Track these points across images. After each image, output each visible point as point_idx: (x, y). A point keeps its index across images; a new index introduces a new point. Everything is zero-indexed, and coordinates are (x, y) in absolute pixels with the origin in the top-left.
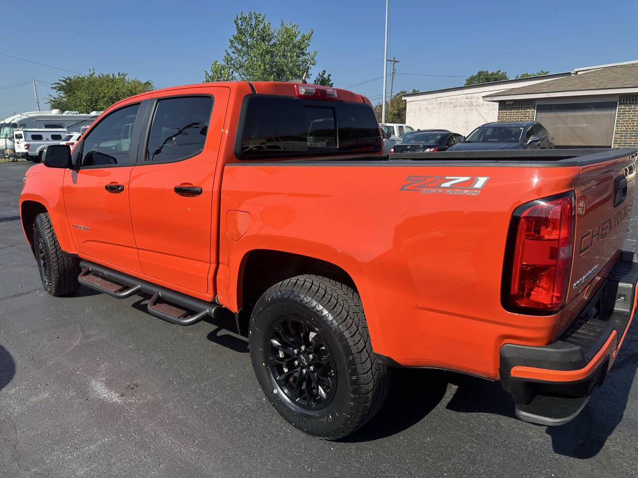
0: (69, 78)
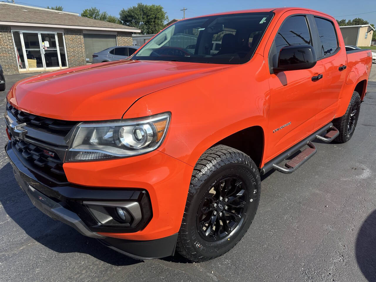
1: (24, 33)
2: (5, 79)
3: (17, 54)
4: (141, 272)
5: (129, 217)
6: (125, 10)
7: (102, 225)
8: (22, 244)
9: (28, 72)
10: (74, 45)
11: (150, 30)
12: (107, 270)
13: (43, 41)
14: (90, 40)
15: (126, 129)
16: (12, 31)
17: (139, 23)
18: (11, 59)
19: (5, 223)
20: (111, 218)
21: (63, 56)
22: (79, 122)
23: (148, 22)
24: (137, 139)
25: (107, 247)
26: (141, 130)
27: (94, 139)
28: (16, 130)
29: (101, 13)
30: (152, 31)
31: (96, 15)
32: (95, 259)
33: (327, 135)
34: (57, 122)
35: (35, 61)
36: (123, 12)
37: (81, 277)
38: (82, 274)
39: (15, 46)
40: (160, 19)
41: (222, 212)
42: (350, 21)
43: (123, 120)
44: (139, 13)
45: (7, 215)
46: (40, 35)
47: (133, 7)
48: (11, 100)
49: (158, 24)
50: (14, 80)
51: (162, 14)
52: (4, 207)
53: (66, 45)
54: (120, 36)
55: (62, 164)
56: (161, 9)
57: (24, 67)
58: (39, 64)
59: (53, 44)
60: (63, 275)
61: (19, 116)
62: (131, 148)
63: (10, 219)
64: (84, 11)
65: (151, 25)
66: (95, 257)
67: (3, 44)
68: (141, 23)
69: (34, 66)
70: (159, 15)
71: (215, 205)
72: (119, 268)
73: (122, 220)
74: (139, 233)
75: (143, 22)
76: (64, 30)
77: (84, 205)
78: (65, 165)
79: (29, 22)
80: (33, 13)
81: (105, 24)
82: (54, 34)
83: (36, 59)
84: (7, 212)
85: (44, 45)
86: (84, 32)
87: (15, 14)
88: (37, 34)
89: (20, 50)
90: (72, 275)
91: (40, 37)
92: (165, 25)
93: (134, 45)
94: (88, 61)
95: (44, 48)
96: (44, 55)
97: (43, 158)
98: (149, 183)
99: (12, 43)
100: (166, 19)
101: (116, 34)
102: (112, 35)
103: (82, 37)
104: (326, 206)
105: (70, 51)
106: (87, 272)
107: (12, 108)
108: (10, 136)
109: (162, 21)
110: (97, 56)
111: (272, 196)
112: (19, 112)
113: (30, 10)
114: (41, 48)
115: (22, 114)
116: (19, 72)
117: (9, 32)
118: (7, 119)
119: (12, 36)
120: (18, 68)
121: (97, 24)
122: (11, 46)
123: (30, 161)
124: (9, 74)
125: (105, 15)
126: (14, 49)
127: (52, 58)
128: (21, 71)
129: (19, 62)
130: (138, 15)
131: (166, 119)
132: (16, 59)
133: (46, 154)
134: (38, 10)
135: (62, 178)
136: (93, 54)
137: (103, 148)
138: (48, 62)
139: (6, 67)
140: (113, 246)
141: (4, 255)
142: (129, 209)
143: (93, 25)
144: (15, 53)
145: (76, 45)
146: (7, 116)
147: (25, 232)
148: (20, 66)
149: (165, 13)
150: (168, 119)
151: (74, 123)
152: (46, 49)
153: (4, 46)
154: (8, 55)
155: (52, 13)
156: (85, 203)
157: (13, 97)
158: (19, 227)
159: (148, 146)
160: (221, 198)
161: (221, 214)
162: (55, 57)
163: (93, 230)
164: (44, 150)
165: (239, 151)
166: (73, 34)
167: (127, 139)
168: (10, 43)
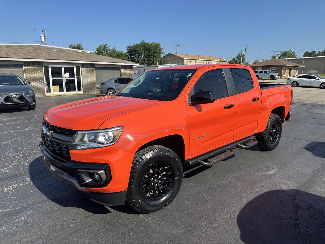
1: (51, 67)
2: (36, 101)
3: (45, 82)
4: (109, 217)
5: (100, 179)
6: (131, 45)
7: (87, 183)
8: (43, 202)
9: (52, 96)
10: (88, 75)
11: (150, 62)
12: (90, 216)
13: (65, 73)
14: (100, 72)
15: (101, 134)
16: (43, 66)
17: (141, 56)
18: (41, 86)
19: (34, 192)
20: (91, 180)
21: (79, 83)
22: (78, 130)
23: (148, 56)
24: (106, 139)
25: (90, 200)
26: (107, 134)
27: (86, 139)
28: (48, 134)
29: (111, 48)
30: (151, 62)
31: (107, 50)
32: (84, 211)
33: (247, 144)
34: (68, 130)
35: (58, 87)
36: (130, 47)
37: (75, 218)
38: (76, 217)
39: (44, 76)
40: (158, 53)
41: (157, 184)
42: (319, 52)
43: (99, 130)
44: (141, 49)
45: (35, 188)
46: (63, 68)
47: (137, 44)
48: (45, 119)
49: (156, 57)
50: (42, 101)
51: (160, 49)
52: (34, 183)
53: (82, 75)
54: (123, 68)
55: (69, 151)
56: (159, 45)
57: (49, 91)
58: (61, 89)
59: (72, 74)
60: (65, 217)
61: (50, 127)
62: (102, 143)
63: (37, 190)
64: (99, 47)
65: (150, 58)
66: (84, 210)
67: (36, 75)
68: (142, 56)
69: (57, 91)
70: (157, 50)
71: (152, 179)
72: (97, 215)
73: (97, 180)
74: (104, 188)
75: (145, 56)
76: (81, 64)
77: (78, 172)
78: (70, 151)
79: (56, 59)
80: (60, 52)
81: (112, 59)
82: (74, 67)
83: (59, 86)
84: (35, 186)
85: (66, 75)
86: (96, 66)
87: (47, 53)
88: (61, 68)
89: (48, 79)
90: (70, 217)
91: (63, 69)
92: (162, 58)
93: (136, 74)
94: (98, 87)
95: (65, 78)
96: (65, 83)
97: (60, 149)
98: (110, 161)
99: (42, 74)
100: (162, 53)
101: (120, 67)
102: (118, 68)
103: (94, 69)
104: (234, 189)
105: (85, 80)
106: (78, 216)
107: (46, 123)
108: (43, 138)
109: (159, 55)
110: (105, 84)
111: (202, 182)
112: (50, 125)
113: (58, 50)
114: (63, 78)
115: (52, 126)
116: (45, 96)
117: (41, 66)
118: (42, 129)
119: (43, 69)
120: (45, 92)
121: (106, 59)
122: (41, 76)
123: (53, 151)
124: (38, 97)
125: (114, 50)
126: (44, 78)
127: (71, 85)
128: (47, 94)
129: (46, 88)
130: (140, 50)
131: (121, 129)
132: (44, 86)
133: (62, 147)
134: (63, 49)
135: (69, 158)
136: (101, 83)
137: (89, 143)
138: (67, 87)
139: (36, 92)
140: (93, 199)
141: (33, 207)
142: (100, 174)
143: (103, 61)
144: (44, 82)
145: (90, 75)
146: (43, 128)
147: (45, 196)
148: (47, 91)
149: (162, 49)
150: (122, 129)
151: (76, 131)
152: (67, 78)
153: (36, 76)
154: (39, 83)
155: (74, 52)
156: (79, 170)
157: (46, 117)
158: (42, 194)
159: (111, 142)
160: (156, 175)
161: (156, 185)
162: (73, 84)
163: (82, 186)
164: (61, 144)
165: (166, 148)
166: (88, 67)
167: (101, 139)
168: (41, 74)
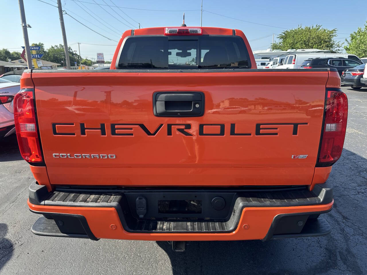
0: (287, 31)
